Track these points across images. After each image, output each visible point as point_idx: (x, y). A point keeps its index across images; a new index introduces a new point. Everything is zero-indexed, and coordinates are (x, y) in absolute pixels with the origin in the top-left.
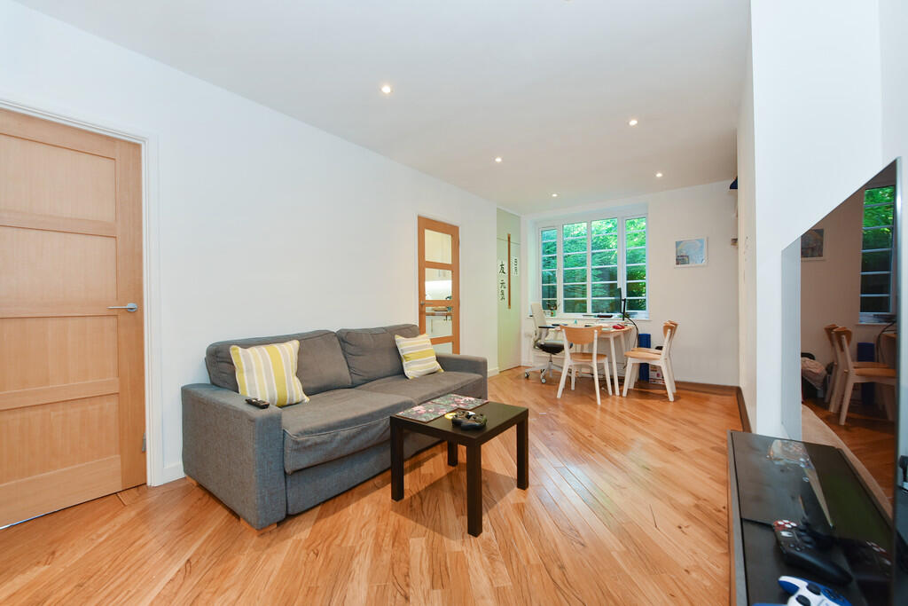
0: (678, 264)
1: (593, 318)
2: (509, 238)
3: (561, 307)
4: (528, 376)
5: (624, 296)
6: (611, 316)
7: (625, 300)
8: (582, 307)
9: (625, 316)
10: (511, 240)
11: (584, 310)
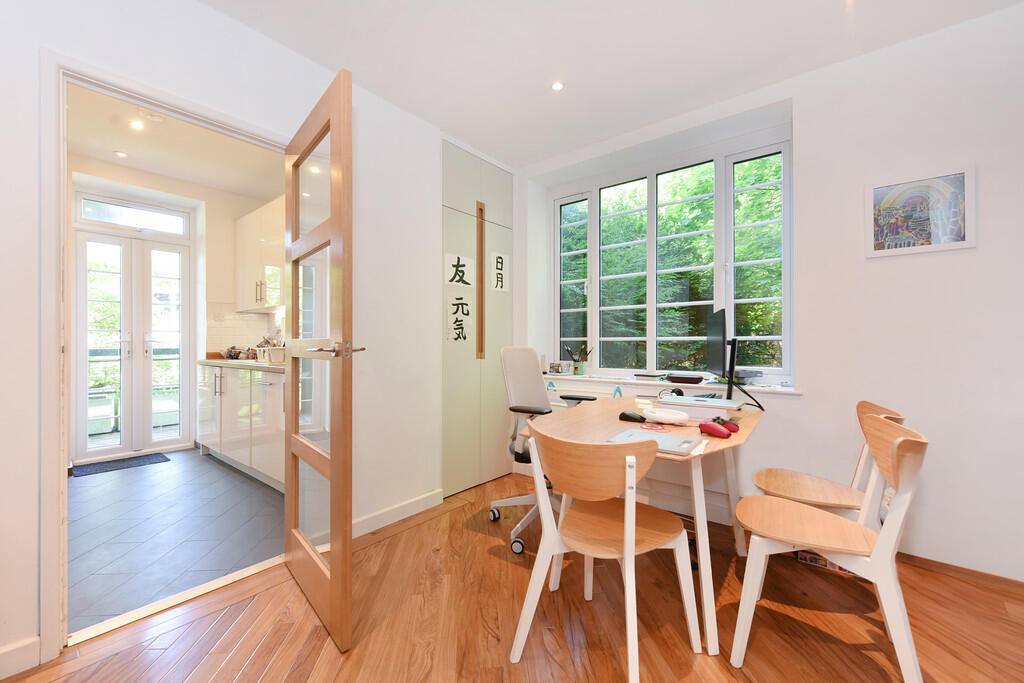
0: (879, 246)
1: (657, 382)
2: (481, 211)
3: (595, 356)
4: (496, 520)
5: (730, 335)
6: (698, 380)
7: (733, 343)
8: (635, 357)
9: (733, 381)
10: (487, 216)
11: (641, 363)
